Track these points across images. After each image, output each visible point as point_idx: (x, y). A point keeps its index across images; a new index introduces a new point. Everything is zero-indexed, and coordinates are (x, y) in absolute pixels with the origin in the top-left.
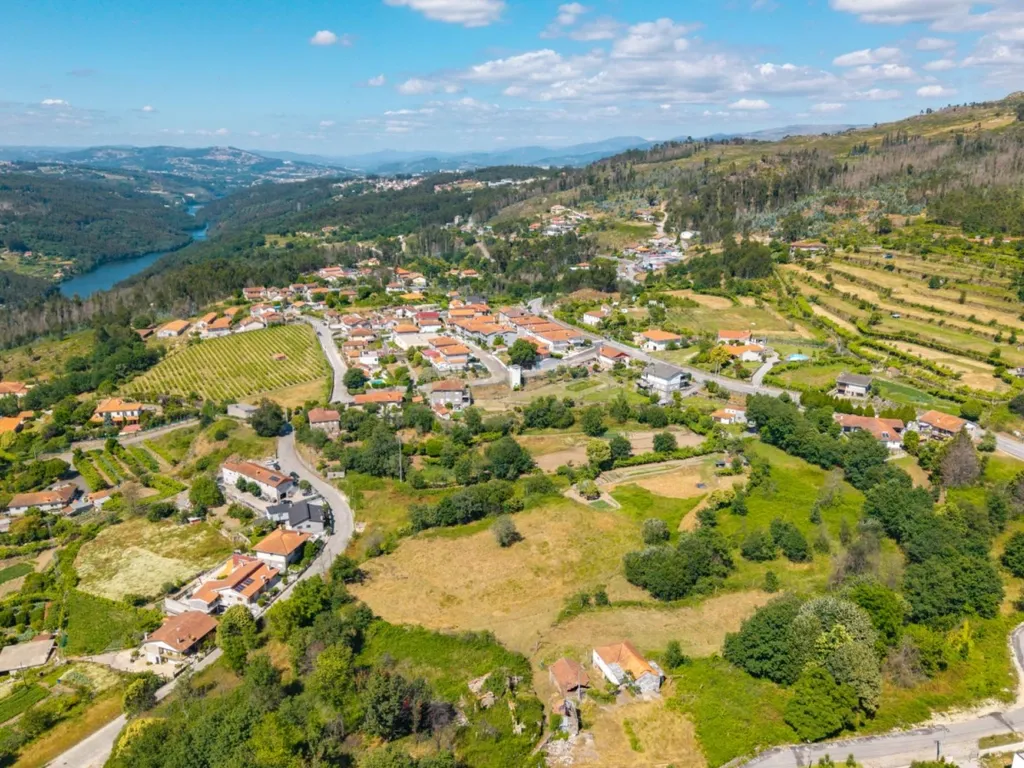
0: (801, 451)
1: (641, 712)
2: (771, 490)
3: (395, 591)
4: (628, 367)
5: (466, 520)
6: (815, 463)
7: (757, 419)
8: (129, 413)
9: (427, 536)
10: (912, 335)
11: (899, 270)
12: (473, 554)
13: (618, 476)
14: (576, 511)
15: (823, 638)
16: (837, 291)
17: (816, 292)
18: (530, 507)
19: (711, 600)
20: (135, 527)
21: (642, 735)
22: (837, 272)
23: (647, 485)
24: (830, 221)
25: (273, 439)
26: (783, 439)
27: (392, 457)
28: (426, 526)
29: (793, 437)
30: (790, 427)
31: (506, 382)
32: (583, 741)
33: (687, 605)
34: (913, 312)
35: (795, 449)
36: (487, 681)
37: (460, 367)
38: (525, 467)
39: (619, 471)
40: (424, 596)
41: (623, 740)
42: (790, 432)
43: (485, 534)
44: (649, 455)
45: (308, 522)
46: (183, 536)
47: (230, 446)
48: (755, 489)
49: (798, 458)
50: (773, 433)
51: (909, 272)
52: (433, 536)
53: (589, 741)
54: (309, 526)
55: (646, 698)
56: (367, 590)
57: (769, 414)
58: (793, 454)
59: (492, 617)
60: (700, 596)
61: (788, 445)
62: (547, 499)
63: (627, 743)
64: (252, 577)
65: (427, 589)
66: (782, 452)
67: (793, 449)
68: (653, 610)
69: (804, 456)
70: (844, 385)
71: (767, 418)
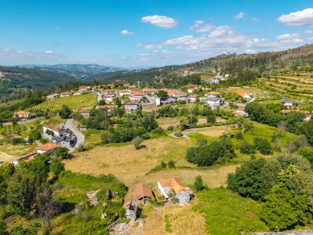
0: (267, 121)
1: (175, 211)
2: (254, 132)
3: (83, 162)
4: (201, 101)
5: (125, 141)
6: (273, 126)
7: (248, 111)
8: (25, 115)
9: (107, 146)
10: (309, 91)
11: (302, 76)
12: (123, 152)
13: (192, 131)
14: (171, 140)
15: (282, 172)
16: (279, 82)
17: (271, 83)
18: (153, 138)
19: (224, 167)
20: (6, 146)
21: (174, 223)
22: (279, 78)
23: (202, 133)
24: (276, 69)
25: (66, 119)
26: (259, 117)
27: (103, 122)
28: (107, 142)
29: (263, 116)
30: (262, 112)
31: (155, 104)
32: (137, 224)
33: (212, 169)
34: (308, 85)
35: (265, 121)
36: (98, 193)
37: (139, 99)
38: (155, 127)
39: (192, 129)
40: (94, 165)
41: (162, 225)
42: (262, 114)
43: (131, 146)
44: (205, 124)
45: (63, 142)
46: (21, 149)
47: (50, 121)
48: (247, 132)
49: (266, 125)
50: (255, 116)
51: (305, 76)
52: (110, 146)
53: (141, 225)
54: (64, 143)
55: (181, 205)
56: (72, 162)
57: (253, 108)
58: (263, 123)
59: (121, 172)
60: (219, 165)
61: (261, 120)
62: (161, 136)
63: (164, 227)
64: (29, 158)
65: (97, 162)
66: (259, 123)
67: (263, 121)
68: (195, 170)
69: (268, 123)
70: (284, 103)
71: (253, 110)
